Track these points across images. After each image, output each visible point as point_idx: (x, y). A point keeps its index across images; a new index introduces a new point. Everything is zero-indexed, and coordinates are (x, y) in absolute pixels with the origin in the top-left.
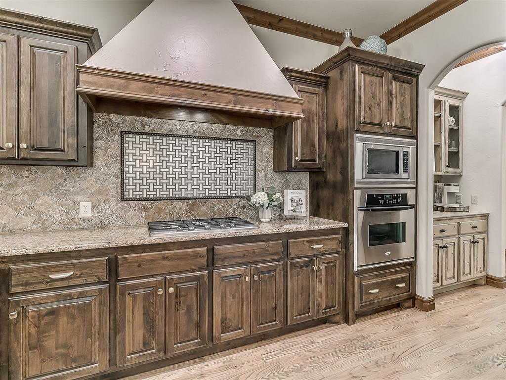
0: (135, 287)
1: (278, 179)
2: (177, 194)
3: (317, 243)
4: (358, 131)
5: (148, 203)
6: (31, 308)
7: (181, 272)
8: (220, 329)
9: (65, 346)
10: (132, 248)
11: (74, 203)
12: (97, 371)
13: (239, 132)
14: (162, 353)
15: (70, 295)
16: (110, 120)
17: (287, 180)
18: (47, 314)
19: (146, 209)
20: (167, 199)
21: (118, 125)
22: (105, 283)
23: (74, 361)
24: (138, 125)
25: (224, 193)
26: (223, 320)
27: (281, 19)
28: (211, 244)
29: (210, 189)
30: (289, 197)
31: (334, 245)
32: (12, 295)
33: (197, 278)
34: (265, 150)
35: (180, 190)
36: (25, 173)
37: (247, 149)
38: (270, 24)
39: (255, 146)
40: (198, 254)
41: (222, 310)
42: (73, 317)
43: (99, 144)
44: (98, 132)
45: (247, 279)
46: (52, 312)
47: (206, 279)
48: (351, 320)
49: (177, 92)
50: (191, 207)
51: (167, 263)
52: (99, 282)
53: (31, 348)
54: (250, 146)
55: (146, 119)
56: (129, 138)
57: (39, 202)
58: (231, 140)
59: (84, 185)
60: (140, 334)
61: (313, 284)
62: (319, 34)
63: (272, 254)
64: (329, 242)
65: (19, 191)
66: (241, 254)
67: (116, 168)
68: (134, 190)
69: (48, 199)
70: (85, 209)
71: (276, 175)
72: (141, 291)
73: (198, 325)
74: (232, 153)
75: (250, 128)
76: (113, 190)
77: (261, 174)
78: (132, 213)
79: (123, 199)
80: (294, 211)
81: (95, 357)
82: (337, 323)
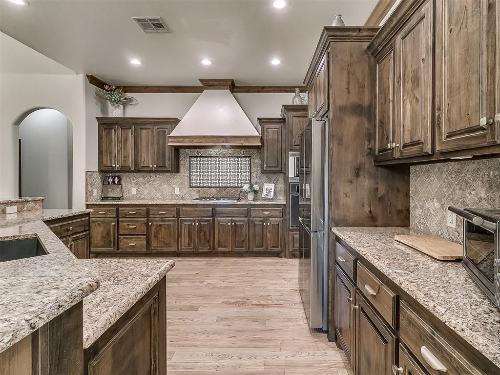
0: (185, 221)
1: (264, 177)
2: (212, 185)
3: (267, 211)
4: (291, 150)
5: (200, 189)
6: (155, 223)
7: (202, 217)
8: (217, 245)
9: (164, 238)
10: (184, 205)
11: (173, 188)
12: (173, 250)
13: (242, 152)
14: (195, 250)
15: (165, 220)
16: (185, 151)
17: (269, 178)
18: (159, 226)
19: (199, 192)
20: (208, 187)
21: (188, 154)
22: (176, 217)
23: (166, 244)
24: (196, 153)
25: (234, 185)
26: (219, 241)
27: (264, 87)
28: (214, 206)
29: (227, 183)
30: (266, 187)
31: (278, 213)
32: (150, 217)
33: (208, 221)
34: (256, 161)
35: (214, 183)
36: (158, 176)
37: (246, 161)
38: (258, 91)
39: (251, 159)
40: (208, 211)
41: (219, 237)
42: (166, 229)
43: (181, 163)
44: (181, 157)
45: (229, 224)
46: (160, 225)
47: (212, 222)
48: (287, 256)
49: (201, 141)
50: (218, 192)
51: (196, 213)
52: (174, 217)
53: (155, 237)
54: (248, 159)
55: (199, 150)
56: (193, 159)
57: (162, 187)
58: (238, 157)
59: (176, 180)
60: (187, 240)
61: (265, 232)
62: (289, 89)
63: (242, 214)
64: (274, 211)
65: (156, 183)
66: (227, 212)
67: (187, 173)
68: (195, 183)
69: (165, 186)
70: (177, 191)
71: (263, 175)
72: (187, 223)
73: (209, 241)
74: (238, 164)
75: (248, 150)
76: (187, 184)
77: (254, 175)
78: (194, 193)
79: (190, 187)
80: (267, 195)
81: (173, 245)
82: (281, 257)
